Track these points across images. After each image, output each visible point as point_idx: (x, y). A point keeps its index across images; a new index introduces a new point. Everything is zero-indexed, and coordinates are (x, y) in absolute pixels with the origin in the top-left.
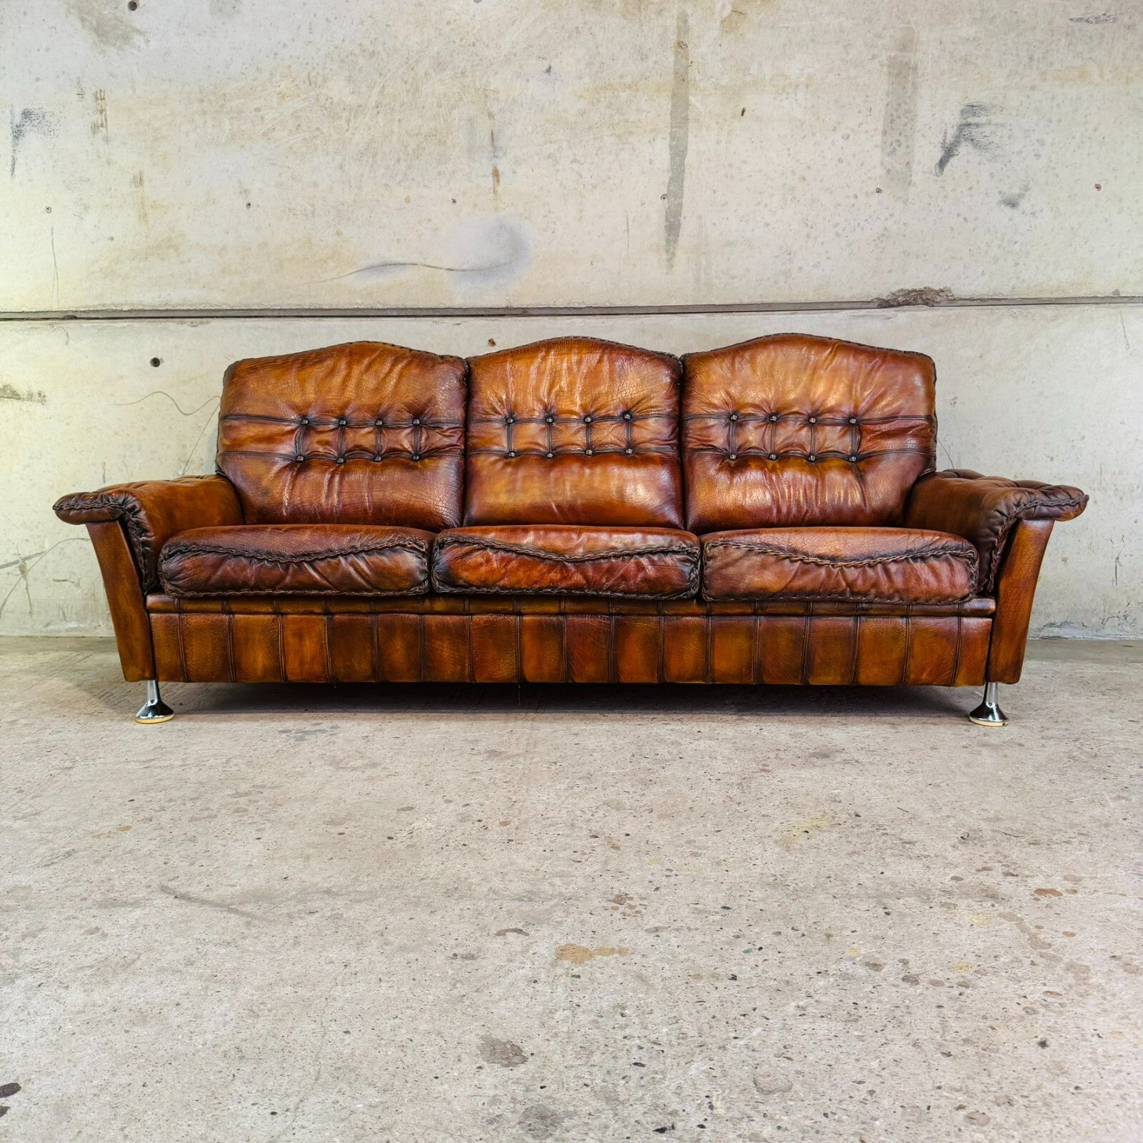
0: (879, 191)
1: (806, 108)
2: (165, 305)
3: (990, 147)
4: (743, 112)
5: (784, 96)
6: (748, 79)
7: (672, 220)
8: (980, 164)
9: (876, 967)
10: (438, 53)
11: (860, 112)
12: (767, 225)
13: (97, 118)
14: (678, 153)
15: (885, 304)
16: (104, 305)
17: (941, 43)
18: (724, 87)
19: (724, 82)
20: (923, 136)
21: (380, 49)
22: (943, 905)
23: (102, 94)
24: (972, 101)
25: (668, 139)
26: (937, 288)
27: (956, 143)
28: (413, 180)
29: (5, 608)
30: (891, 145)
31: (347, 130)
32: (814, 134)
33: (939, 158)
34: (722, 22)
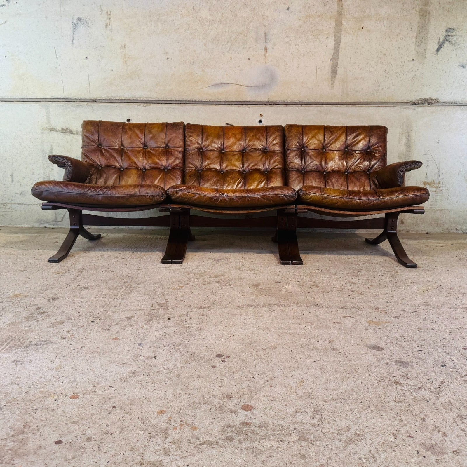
0: (413, 60)
1: (387, 27)
2: (133, 98)
3: (456, 44)
4: (363, 28)
5: (379, 22)
6: (365, 15)
7: (334, 69)
8: (452, 51)
11: (407, 29)
12: (370, 72)
13: (108, 22)
14: (337, 43)
15: (414, 104)
16: (108, 97)
17: (439, 3)
18: (356, 18)
19: (356, 16)
20: (431, 39)
23: (110, 12)
24: (450, 26)
25: (334, 37)
26: (433, 98)
27: (444, 42)
28: (233, 50)
29: (65, 217)
30: (419, 42)
31: (208, 30)
32: (390, 37)
33: (437, 48)
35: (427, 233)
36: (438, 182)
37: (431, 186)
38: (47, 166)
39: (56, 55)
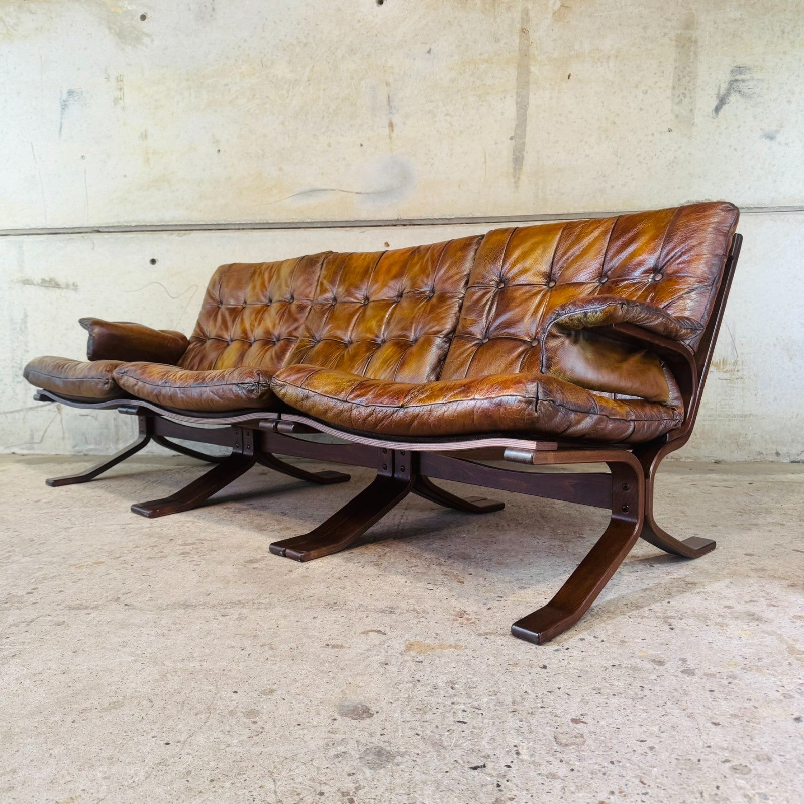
1: (615, 72)
2: (160, 222)
3: (753, 96)
4: (569, 76)
5: (599, 64)
6: (573, 53)
7: (518, 154)
8: (746, 109)
9: (661, 663)
10: (351, 42)
11: (655, 74)
12: (587, 156)
13: (118, 94)
14: (522, 107)
16: (118, 222)
17: (715, 23)
18: (555, 59)
19: (555, 55)
20: (703, 90)
21: (311, 41)
22: (716, 624)
23: (121, 78)
24: (739, 64)
25: (515, 97)
27: (728, 93)
28: (333, 131)
29: (46, 434)
30: (679, 97)
31: (288, 97)
32: (621, 91)
33: (715, 106)
34: (554, 13)
35: (717, 462)
36: (733, 361)
37: (719, 368)
38: (17, 347)
39: (34, 155)
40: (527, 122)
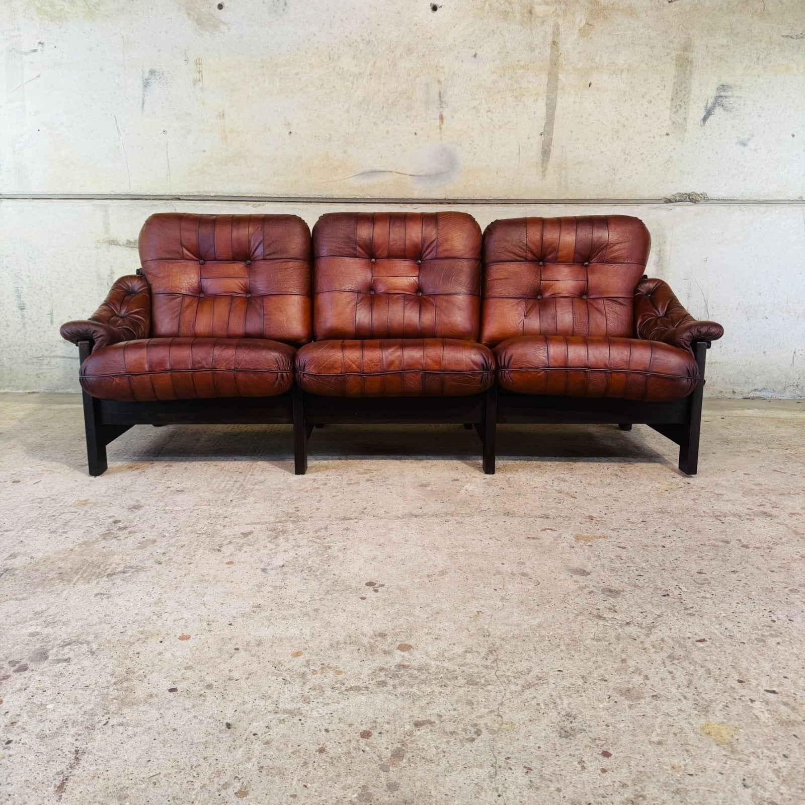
1: (627, 83)
2: (237, 194)
3: (732, 110)
4: (590, 84)
5: (614, 75)
6: (594, 65)
7: (546, 148)
8: (726, 120)
10: (409, 43)
11: (658, 87)
12: (602, 152)
13: (197, 76)
14: (551, 108)
15: (669, 201)
16: (199, 192)
17: (707, 47)
18: (579, 69)
19: (580, 65)
20: (694, 102)
21: (374, 39)
23: (200, 61)
24: (724, 82)
25: (545, 99)
26: (699, 193)
27: (713, 107)
28: (391, 120)
30: (676, 107)
31: (352, 88)
32: (631, 99)
33: (703, 116)
34: (580, 30)
39: (118, 127)
40: (555, 121)
